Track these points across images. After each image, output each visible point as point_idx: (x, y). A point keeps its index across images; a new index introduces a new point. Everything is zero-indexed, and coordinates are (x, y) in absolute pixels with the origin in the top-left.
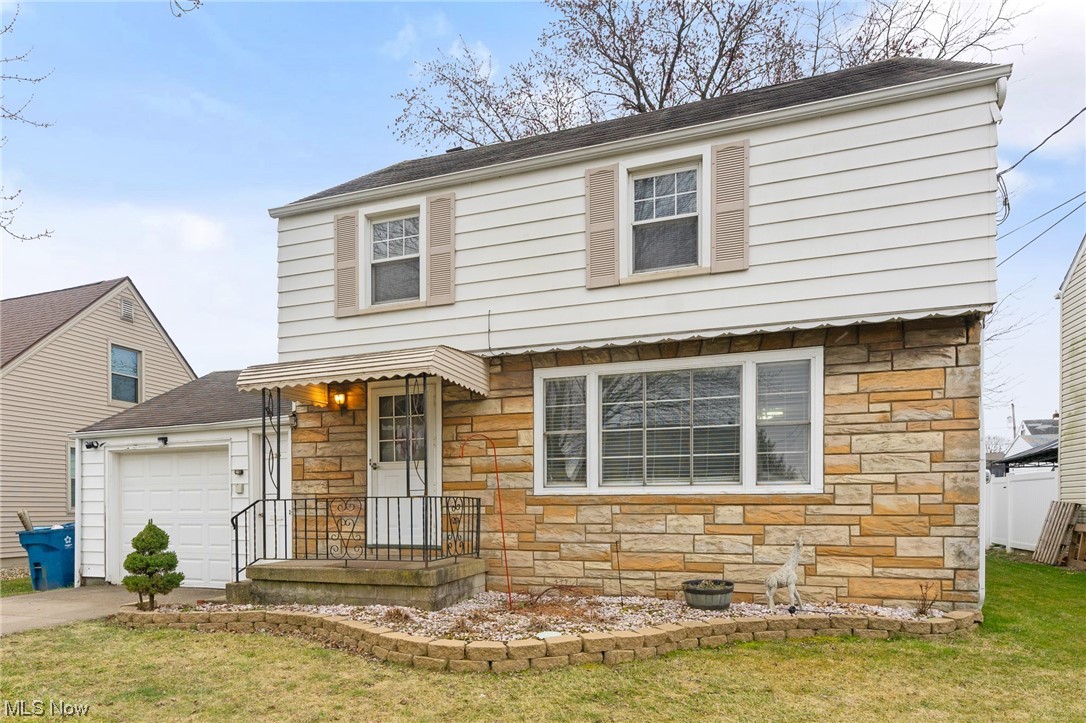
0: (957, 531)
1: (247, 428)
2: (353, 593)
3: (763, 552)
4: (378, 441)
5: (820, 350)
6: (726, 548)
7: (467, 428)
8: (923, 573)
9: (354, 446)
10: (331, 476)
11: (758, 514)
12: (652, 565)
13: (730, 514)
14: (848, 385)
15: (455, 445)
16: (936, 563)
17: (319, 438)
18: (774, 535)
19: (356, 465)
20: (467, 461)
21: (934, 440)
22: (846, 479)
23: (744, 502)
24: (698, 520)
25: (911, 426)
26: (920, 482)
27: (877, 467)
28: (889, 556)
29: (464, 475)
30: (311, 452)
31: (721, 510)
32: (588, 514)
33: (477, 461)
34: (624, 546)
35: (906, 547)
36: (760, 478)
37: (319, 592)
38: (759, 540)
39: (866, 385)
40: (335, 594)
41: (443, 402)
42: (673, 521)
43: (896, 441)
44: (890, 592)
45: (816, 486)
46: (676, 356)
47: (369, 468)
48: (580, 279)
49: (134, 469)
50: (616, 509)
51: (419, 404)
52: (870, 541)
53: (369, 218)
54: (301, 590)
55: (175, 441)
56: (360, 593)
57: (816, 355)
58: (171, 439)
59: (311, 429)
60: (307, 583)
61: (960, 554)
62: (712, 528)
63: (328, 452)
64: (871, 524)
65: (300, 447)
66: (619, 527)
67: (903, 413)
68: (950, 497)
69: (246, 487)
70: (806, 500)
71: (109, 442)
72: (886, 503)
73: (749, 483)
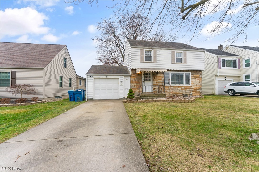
0: (201, 89)
1: (123, 76)
2: (156, 97)
3: (186, 91)
4: (144, 79)
5: (190, 72)
6: (183, 91)
7: (156, 78)
8: (198, 93)
9: (140, 79)
10: (137, 83)
11: (186, 88)
12: (176, 93)
13: (183, 88)
14: (193, 76)
15: (154, 79)
16: (199, 92)
17: (135, 78)
18: (187, 90)
19: (141, 81)
20: (156, 81)
21: (199, 81)
22: (193, 84)
23: (185, 87)
24: (180, 88)
25: (198, 80)
26: (198, 85)
27: (195, 83)
28: (196, 91)
29: (155, 83)
30: (134, 80)
31: (183, 87)
32: (170, 88)
33: (157, 81)
34: (174, 91)
35: (197, 91)
36: (186, 84)
37: (151, 97)
38: (186, 90)
39: (194, 76)
40: (153, 97)
41: (153, 74)
42: (178, 88)
43: (196, 81)
44: (196, 95)
45: (190, 85)
46: (178, 71)
47: (143, 82)
48: (171, 62)
49: (97, 81)
50: (173, 87)
51: (150, 74)
52: (195, 90)
53: (145, 50)
54: (149, 97)
55: (109, 77)
56: (157, 97)
57: (190, 73)
58: (108, 76)
59: (134, 76)
60: (149, 96)
61: (201, 91)
62: (182, 89)
63: (136, 79)
64: (195, 88)
65: (132, 79)
66: (173, 89)
67: (197, 79)
68: (200, 86)
69: (123, 84)
70: (190, 86)
71: (94, 76)
72: (196, 87)
73: (185, 85)
